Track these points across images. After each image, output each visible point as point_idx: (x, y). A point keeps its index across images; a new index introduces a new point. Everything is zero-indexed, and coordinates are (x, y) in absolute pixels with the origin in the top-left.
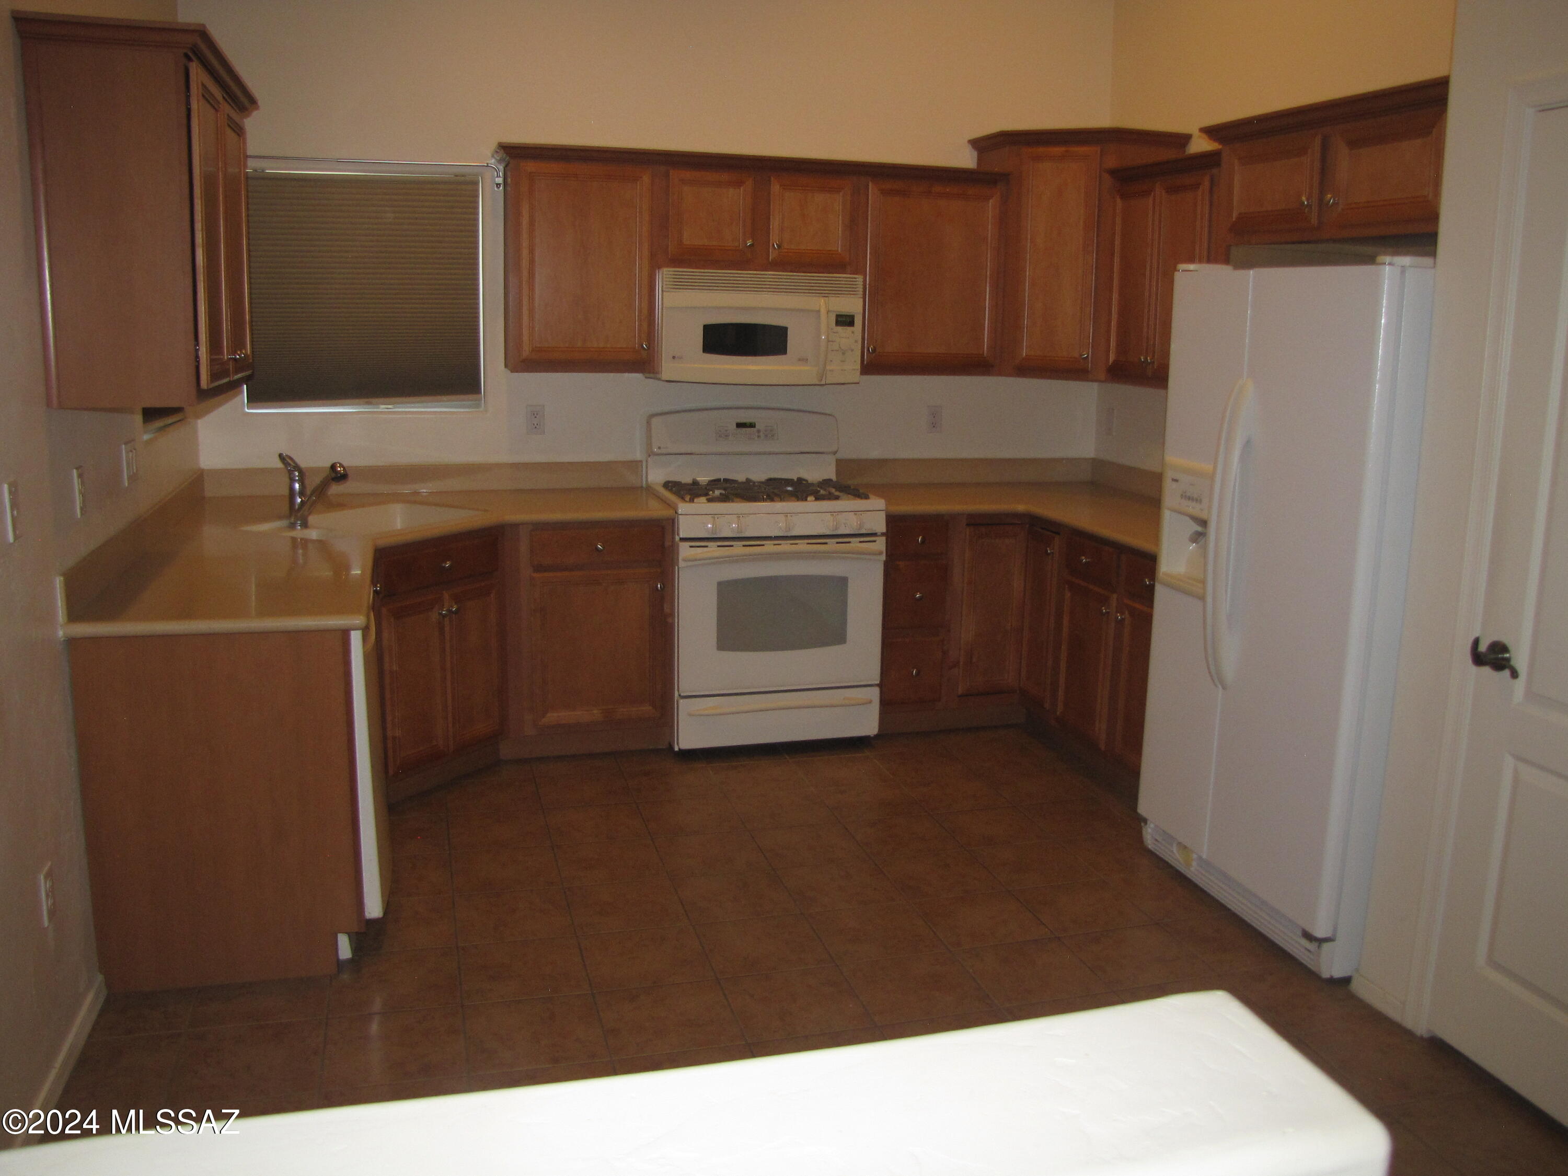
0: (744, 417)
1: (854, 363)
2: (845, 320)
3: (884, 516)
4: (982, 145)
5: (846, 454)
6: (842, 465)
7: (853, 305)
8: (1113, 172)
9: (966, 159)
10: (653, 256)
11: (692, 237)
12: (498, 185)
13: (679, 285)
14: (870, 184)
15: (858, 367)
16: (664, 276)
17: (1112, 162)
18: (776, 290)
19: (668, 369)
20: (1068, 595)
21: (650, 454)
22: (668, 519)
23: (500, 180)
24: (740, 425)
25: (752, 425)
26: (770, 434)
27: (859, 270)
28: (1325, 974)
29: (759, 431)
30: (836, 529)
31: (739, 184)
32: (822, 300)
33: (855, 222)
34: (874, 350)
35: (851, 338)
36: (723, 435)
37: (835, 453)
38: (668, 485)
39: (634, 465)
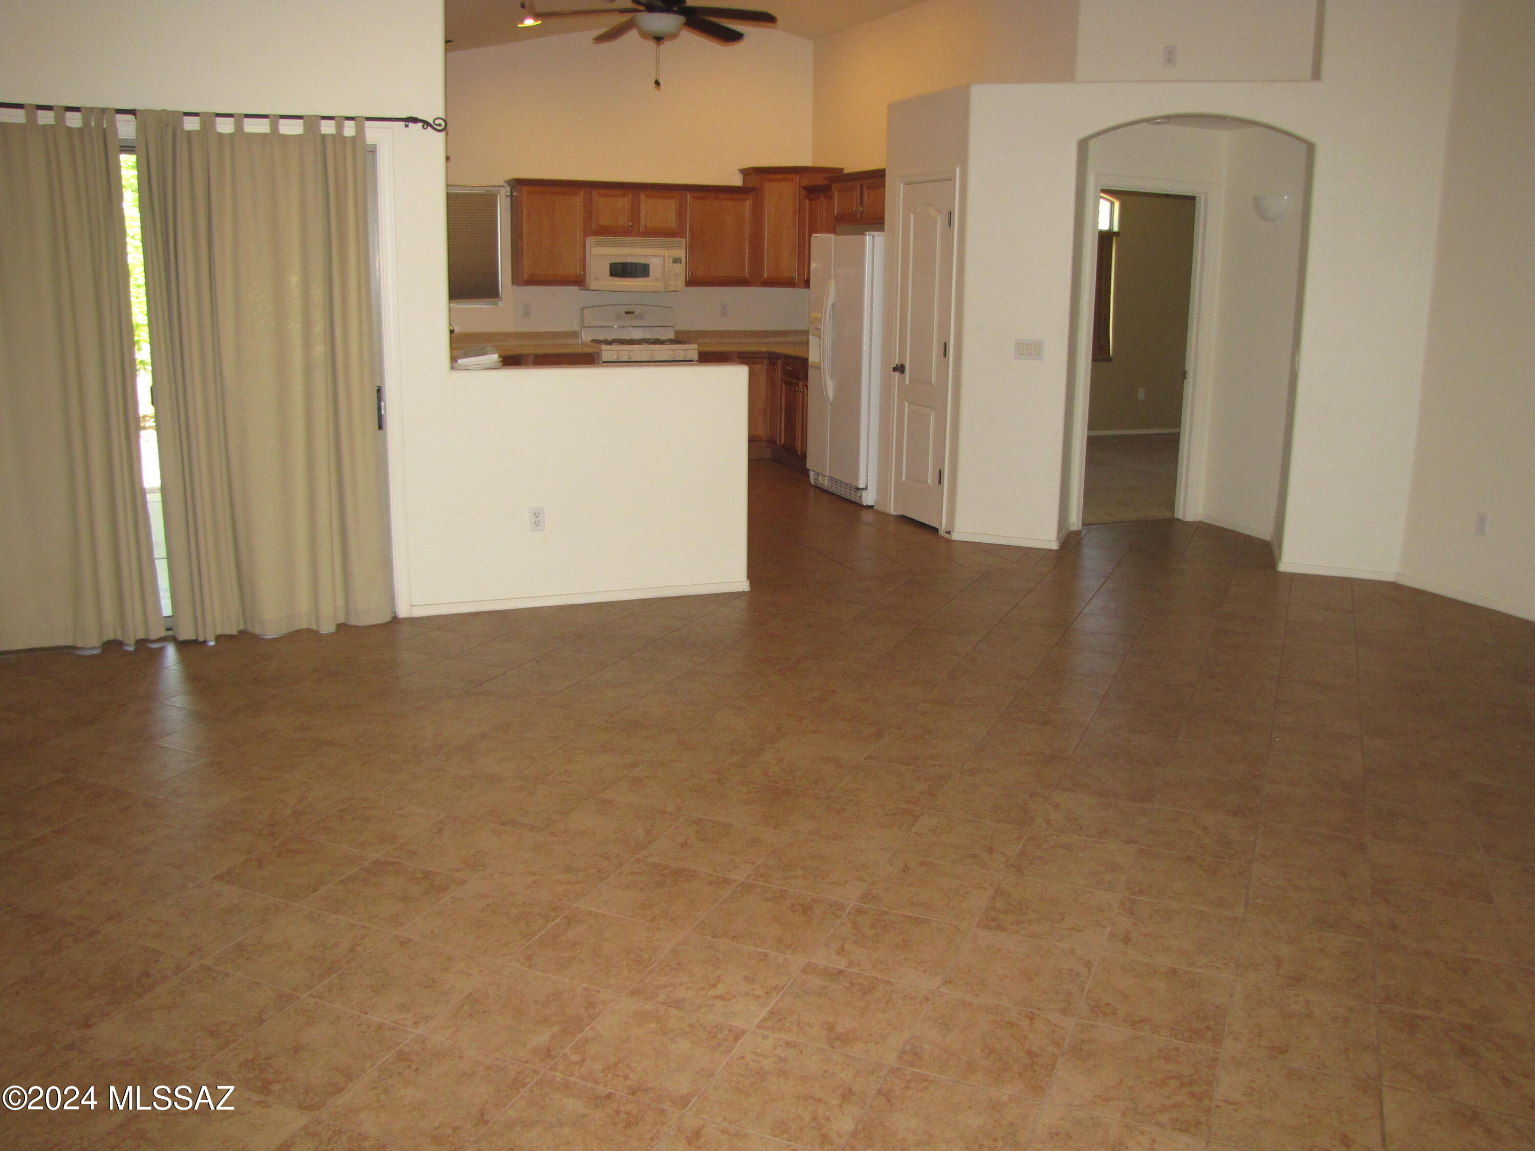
0: (629, 309)
1: (681, 282)
2: (676, 261)
3: (697, 353)
4: (746, 172)
5: (680, 327)
6: (677, 333)
7: (681, 253)
8: (805, 188)
9: (737, 181)
10: (585, 230)
11: (604, 221)
12: (508, 196)
13: (598, 245)
14: (688, 194)
15: (684, 283)
16: (590, 240)
17: (805, 182)
18: (643, 246)
19: (593, 285)
20: (784, 386)
21: (583, 326)
22: (595, 353)
23: (509, 194)
24: (627, 313)
25: (633, 313)
26: (642, 317)
27: (683, 236)
28: (865, 504)
29: (636, 316)
30: (674, 358)
31: (625, 196)
32: (666, 251)
33: (680, 214)
34: (692, 275)
35: (680, 269)
36: (619, 317)
37: (673, 327)
38: (592, 341)
39: (574, 335)
